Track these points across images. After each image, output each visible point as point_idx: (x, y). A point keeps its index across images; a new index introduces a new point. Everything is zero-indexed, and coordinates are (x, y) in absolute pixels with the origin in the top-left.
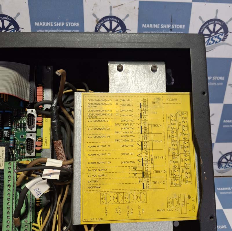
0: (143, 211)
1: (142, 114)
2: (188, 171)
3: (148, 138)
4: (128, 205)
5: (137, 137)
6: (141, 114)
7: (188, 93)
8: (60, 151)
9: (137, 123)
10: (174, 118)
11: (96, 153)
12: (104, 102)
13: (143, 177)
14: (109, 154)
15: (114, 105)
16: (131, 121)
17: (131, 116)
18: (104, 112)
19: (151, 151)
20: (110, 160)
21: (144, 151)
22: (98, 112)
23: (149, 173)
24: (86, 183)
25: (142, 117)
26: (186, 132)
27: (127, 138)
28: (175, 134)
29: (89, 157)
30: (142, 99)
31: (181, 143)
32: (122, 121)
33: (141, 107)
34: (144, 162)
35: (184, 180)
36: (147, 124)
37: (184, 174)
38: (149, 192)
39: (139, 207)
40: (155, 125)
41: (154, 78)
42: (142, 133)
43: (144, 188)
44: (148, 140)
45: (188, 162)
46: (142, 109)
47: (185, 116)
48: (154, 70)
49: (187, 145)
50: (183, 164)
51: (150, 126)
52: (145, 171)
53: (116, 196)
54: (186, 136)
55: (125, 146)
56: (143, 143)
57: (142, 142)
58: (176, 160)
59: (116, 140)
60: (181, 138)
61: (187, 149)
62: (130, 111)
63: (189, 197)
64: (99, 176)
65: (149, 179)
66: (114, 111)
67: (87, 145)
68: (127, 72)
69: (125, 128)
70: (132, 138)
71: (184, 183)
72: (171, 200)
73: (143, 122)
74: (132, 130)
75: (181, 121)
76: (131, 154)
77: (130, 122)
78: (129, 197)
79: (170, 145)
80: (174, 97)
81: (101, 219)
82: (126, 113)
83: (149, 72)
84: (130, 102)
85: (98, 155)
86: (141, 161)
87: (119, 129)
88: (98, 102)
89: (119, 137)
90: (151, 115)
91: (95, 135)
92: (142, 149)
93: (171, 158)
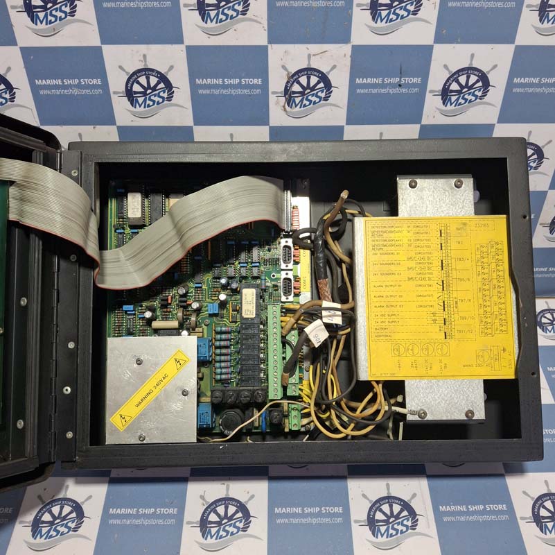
0: (445, 367)
1: (443, 245)
2: (503, 317)
3: (451, 275)
4: (427, 358)
5: (437, 274)
6: (441, 244)
7: (505, 216)
8: (326, 293)
9: (436, 256)
10: (485, 250)
11: (384, 294)
12: (393, 229)
13: (445, 324)
14: (401, 296)
15: (405, 233)
16: (428, 253)
17: (429, 247)
18: (393, 243)
19: (455, 293)
20: (401, 304)
21: (446, 292)
22: (385, 243)
23: (453, 320)
24: (373, 330)
25: (443, 248)
26: (501, 268)
27: (423, 276)
28: (486, 271)
29: (375, 299)
30: (443, 225)
31: (495, 282)
32: (416, 254)
33: (441, 235)
34: (446, 306)
35: (497, 329)
36: (450, 258)
37: (497, 321)
38: (452, 343)
39: (441, 362)
40: (460, 259)
41: (458, 196)
42: (442, 269)
43: (446, 338)
44: (451, 279)
45: (503, 306)
46: (443, 238)
47: (500, 247)
48: (458, 186)
49: (501, 284)
50: (496, 308)
51: (453, 260)
52: (447, 317)
53: (410, 347)
54: (501, 273)
55: (420, 285)
56: (445, 282)
57: (443, 281)
58: (488, 303)
59: (409, 279)
60: (495, 276)
61: (502, 290)
62: (427, 240)
63: (504, 350)
64: (389, 322)
65: (453, 327)
66: (405, 241)
67: (372, 284)
68: (422, 190)
69: (420, 263)
70: (431, 276)
71: (498, 332)
72: (481, 354)
73: (444, 255)
74: (430, 265)
75: (494, 254)
76: (429, 296)
77: (426, 255)
78: (427, 349)
79: (480, 285)
80: (486, 222)
81: (393, 375)
82: (422, 244)
83: (452, 188)
84: (428, 228)
85: (387, 296)
86: (442, 304)
87: (412, 264)
88: (384, 230)
89: (412, 274)
90: (454, 245)
91: (382, 272)
92: (443, 290)
93: (481, 301)
